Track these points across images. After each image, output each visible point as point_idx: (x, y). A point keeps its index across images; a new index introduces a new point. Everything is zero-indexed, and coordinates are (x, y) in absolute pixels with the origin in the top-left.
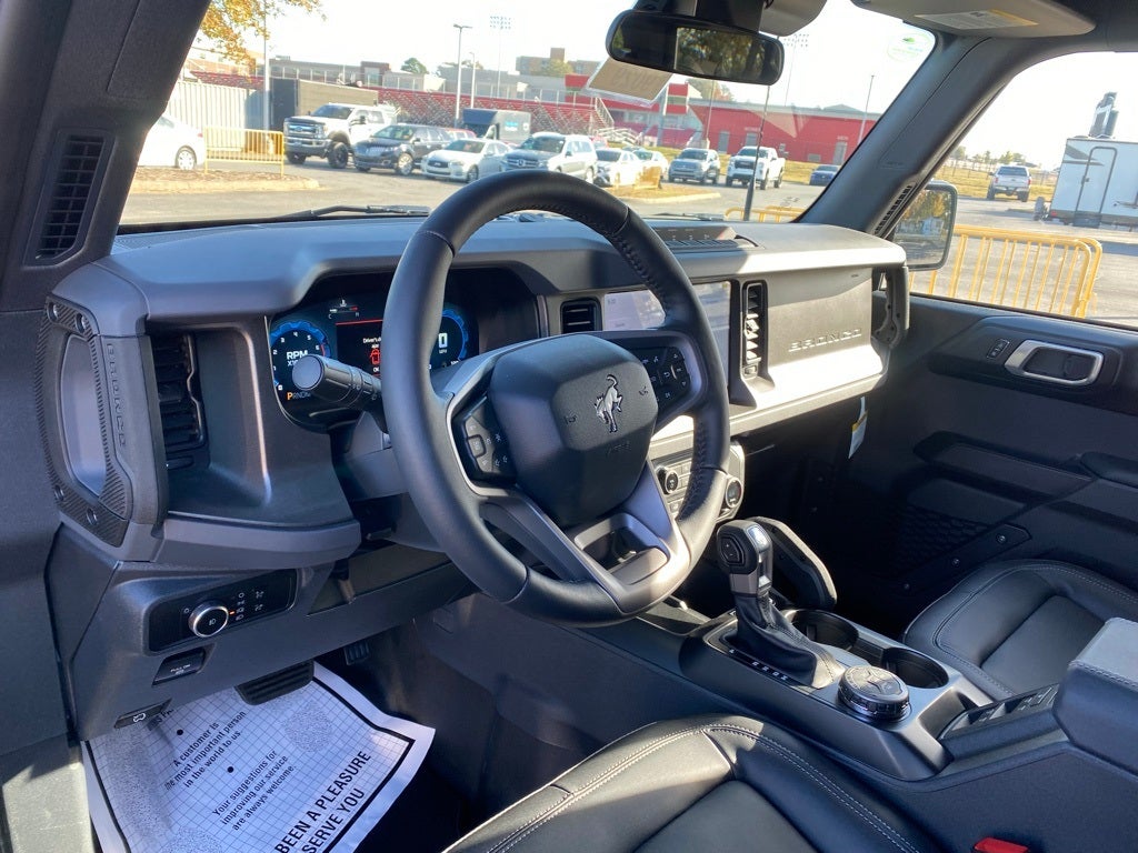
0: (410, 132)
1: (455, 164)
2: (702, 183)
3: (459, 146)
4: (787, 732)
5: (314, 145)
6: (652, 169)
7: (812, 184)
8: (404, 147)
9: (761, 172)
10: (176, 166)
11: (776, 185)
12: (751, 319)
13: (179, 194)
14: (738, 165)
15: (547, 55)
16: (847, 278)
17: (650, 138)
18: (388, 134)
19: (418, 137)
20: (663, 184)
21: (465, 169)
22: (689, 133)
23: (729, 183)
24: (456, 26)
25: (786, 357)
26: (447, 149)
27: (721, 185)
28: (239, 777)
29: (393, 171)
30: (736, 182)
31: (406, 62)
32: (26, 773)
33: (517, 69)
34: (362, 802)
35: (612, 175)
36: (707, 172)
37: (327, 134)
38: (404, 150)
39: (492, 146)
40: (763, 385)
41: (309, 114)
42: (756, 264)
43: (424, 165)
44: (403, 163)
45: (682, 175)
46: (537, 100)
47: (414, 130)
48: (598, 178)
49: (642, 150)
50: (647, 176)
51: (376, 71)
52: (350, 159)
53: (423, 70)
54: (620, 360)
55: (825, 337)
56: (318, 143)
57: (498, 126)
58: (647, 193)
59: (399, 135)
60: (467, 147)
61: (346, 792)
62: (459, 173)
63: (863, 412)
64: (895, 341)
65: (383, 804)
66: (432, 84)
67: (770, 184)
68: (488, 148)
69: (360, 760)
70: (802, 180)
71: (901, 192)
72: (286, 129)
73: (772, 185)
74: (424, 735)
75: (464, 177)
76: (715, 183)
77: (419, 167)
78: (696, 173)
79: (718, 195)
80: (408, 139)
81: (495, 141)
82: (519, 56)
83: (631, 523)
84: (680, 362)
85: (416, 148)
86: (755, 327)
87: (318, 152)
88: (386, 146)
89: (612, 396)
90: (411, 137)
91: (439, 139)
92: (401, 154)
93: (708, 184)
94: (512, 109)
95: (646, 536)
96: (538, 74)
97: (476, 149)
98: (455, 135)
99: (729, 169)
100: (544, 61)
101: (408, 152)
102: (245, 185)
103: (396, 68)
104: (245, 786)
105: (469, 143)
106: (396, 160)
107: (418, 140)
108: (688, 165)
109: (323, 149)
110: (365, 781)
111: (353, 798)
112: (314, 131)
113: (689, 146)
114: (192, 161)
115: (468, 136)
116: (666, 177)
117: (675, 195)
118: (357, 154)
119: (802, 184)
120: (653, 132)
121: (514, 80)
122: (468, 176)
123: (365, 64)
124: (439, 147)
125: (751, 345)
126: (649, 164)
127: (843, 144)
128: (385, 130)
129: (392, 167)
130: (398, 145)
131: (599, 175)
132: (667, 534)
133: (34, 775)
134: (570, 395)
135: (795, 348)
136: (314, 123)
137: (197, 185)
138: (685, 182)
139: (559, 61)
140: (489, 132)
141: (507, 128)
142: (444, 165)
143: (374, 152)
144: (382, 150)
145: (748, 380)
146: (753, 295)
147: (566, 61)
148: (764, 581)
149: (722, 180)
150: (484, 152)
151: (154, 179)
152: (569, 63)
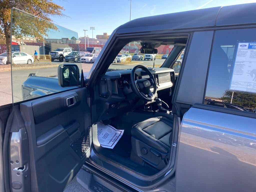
0: (77, 53)
1: (87, 59)
2: (139, 60)
3: (88, 55)
4: (164, 122)
5: (56, 57)
6: (128, 58)
7: (162, 59)
8: (76, 56)
9: (151, 57)
10: (28, 63)
11: (155, 59)
12: (156, 79)
13: (30, 69)
14: (146, 56)
15: (103, 34)
16: (167, 74)
17: (127, 51)
18: (72, 54)
19: (79, 54)
20: (131, 61)
21: (90, 60)
22: (135, 49)
23: (145, 60)
24: (84, 30)
25: (161, 83)
26: (85, 56)
27: (143, 60)
28: (104, 135)
29: (74, 61)
30: (146, 60)
31: (72, 38)
32: (93, 124)
33: (96, 38)
34: (118, 137)
35: (121, 60)
36: (140, 58)
37: (59, 54)
38: (76, 57)
39: (94, 55)
40: (159, 86)
41: (54, 50)
42: (156, 72)
43: (81, 60)
44: (76, 60)
45: (135, 59)
46: (102, 44)
47: (78, 53)
48: (118, 61)
49: (126, 54)
50: (128, 59)
51: (66, 40)
52: (64, 59)
53: (76, 39)
54: (147, 80)
55: (165, 81)
56: (57, 57)
57: (95, 51)
58: (128, 63)
59: (74, 54)
60: (89, 55)
61: (116, 136)
62: (88, 61)
63: (171, 90)
64: (174, 81)
65: (120, 137)
66: (78, 42)
67: (153, 60)
68: (94, 56)
69: (116, 134)
70: (160, 58)
71: (173, 63)
72: (49, 54)
73: (154, 60)
74: (123, 131)
75: (89, 62)
76: (142, 60)
77: (79, 60)
78: (138, 58)
79: (143, 62)
80: (77, 55)
81: (94, 54)
82: (97, 35)
83: (149, 95)
84: (152, 81)
85: (78, 56)
86: (157, 80)
87: (57, 59)
88: (72, 56)
89: (147, 83)
90: (77, 54)
91: (83, 54)
92: (75, 58)
93: (141, 60)
94: (97, 47)
95: (150, 95)
96: (101, 39)
97: (91, 56)
98: (86, 53)
99: (145, 57)
100: (102, 36)
101: (77, 57)
102: (44, 66)
103: (70, 39)
104: (104, 136)
105: (90, 55)
106: (74, 59)
107: (79, 55)
108: (136, 56)
109: (58, 58)
110: (117, 135)
111: (117, 136)
112: (56, 54)
113: (135, 52)
114: (31, 62)
115: (89, 53)
116: (132, 59)
117: (134, 63)
118: (66, 58)
119: (160, 59)
120: (128, 50)
121: (96, 40)
122: (90, 62)
123: (63, 39)
124: (83, 56)
125: (157, 82)
126: (128, 57)
127: (168, 50)
128: (71, 53)
129: (73, 61)
130: (75, 56)
131: (118, 60)
132: (152, 95)
133: (94, 125)
134: (144, 83)
135: (162, 82)
136: (56, 52)
137: (34, 67)
138: (136, 60)
139: (105, 36)
140: (93, 52)
141: (97, 51)
142: (85, 59)
143: (69, 58)
144: (71, 57)
145: (157, 85)
146: (157, 76)
147: (107, 35)
148: (161, 104)
149: (143, 59)
150: (93, 56)
151: (25, 67)
152: (108, 36)
